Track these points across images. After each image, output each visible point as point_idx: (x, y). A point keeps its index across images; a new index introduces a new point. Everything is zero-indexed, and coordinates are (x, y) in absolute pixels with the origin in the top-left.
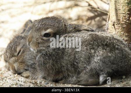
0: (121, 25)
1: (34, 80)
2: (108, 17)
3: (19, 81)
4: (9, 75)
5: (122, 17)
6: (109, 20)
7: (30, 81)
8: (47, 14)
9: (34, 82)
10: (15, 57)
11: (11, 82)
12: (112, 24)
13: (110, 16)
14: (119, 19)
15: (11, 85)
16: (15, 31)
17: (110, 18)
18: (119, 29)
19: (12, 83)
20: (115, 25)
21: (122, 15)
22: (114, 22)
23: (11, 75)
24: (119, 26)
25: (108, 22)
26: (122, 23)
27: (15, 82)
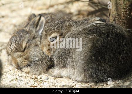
0: (122, 20)
1: (34, 75)
2: (109, 12)
3: (19, 76)
4: (9, 70)
5: (123, 12)
6: (110, 15)
7: (30, 76)
8: (47, 9)
9: (34, 78)
10: (21, 53)
11: (11, 77)
12: (113, 20)
13: (111, 12)
14: (120, 15)
15: (11, 80)
16: (15, 26)
17: (111, 13)
18: (120, 24)
19: (12, 79)
20: (116, 20)
21: (123, 10)
22: (115, 18)
23: (11, 71)
24: (120, 21)
25: (109, 17)
26: (123, 18)
27: (15, 77)
